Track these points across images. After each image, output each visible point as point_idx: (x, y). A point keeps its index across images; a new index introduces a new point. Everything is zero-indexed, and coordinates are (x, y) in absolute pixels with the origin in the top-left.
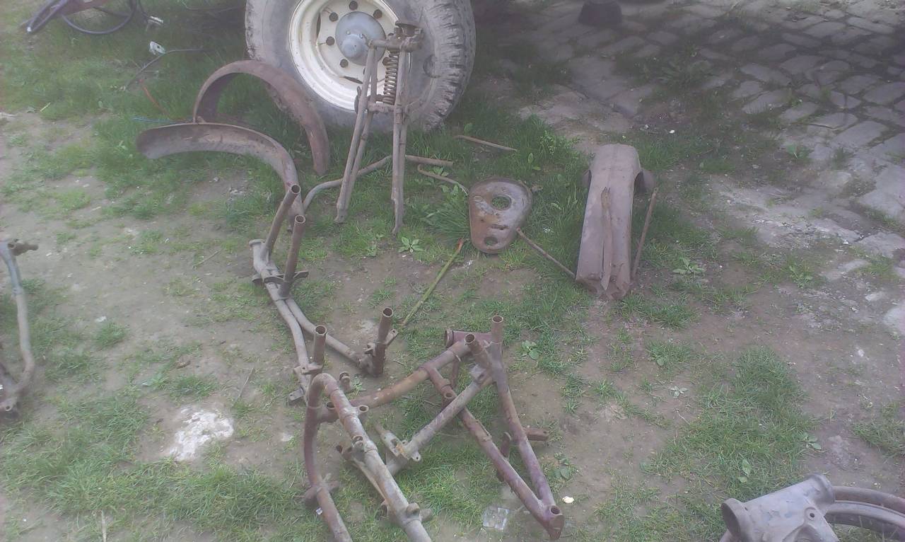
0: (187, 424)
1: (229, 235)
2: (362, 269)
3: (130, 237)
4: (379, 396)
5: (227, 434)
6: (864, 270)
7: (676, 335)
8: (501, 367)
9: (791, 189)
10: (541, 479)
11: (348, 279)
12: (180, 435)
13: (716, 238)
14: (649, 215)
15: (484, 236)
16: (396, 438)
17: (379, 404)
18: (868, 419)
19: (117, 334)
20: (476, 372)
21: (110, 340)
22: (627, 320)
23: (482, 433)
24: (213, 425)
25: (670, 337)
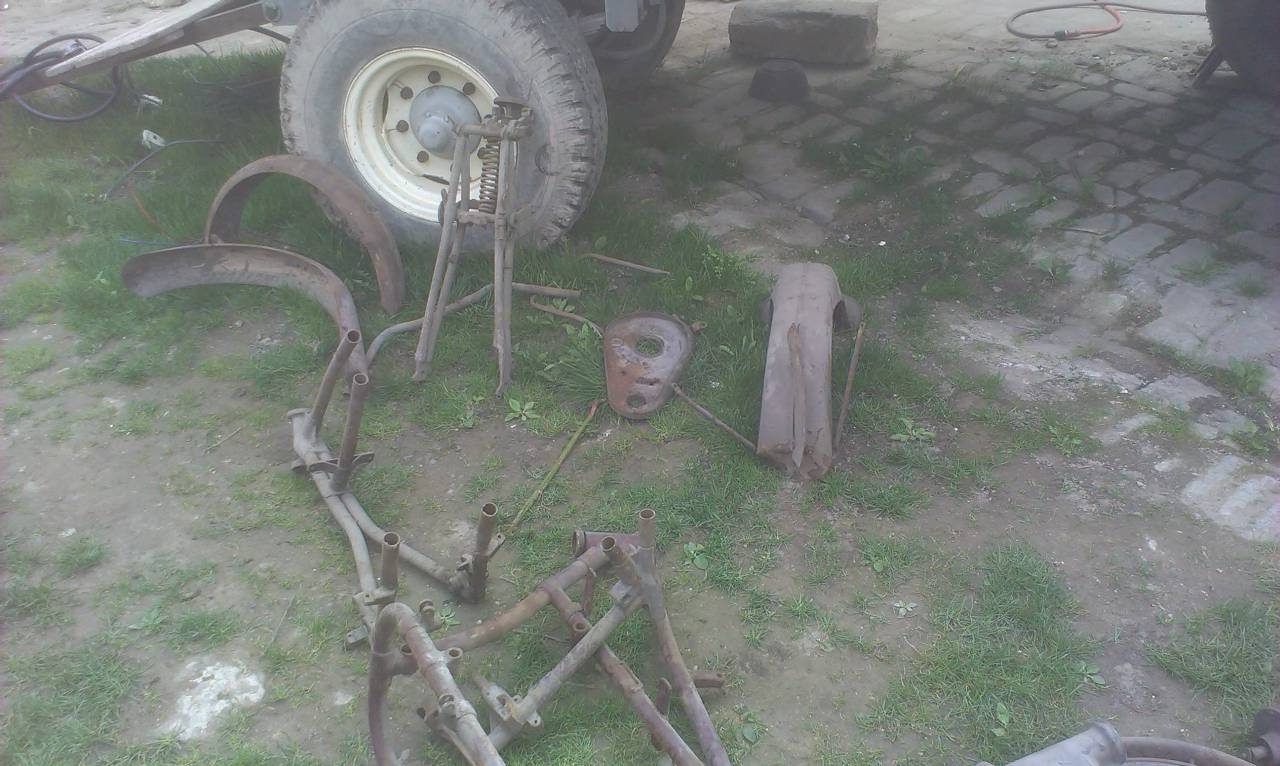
0: (196, 684)
1: (258, 404)
2: (453, 447)
3: (113, 411)
4: (478, 633)
5: (255, 698)
6: (1151, 428)
7: (898, 528)
8: (654, 583)
9: (1047, 319)
10: (715, 745)
11: (433, 461)
12: (186, 700)
13: (948, 389)
14: (854, 360)
15: (628, 394)
16: (504, 692)
17: (480, 644)
18: (1166, 638)
19: (91, 554)
20: (618, 591)
21: (81, 563)
22: (829, 508)
23: (629, 681)
24: (234, 685)
25: (890, 531)
